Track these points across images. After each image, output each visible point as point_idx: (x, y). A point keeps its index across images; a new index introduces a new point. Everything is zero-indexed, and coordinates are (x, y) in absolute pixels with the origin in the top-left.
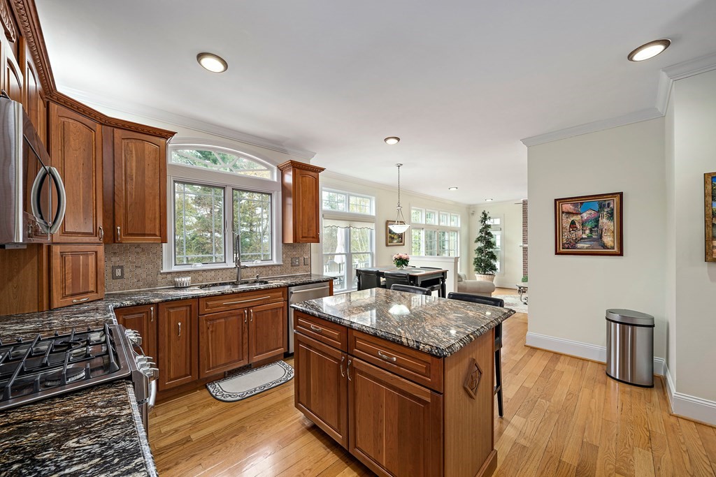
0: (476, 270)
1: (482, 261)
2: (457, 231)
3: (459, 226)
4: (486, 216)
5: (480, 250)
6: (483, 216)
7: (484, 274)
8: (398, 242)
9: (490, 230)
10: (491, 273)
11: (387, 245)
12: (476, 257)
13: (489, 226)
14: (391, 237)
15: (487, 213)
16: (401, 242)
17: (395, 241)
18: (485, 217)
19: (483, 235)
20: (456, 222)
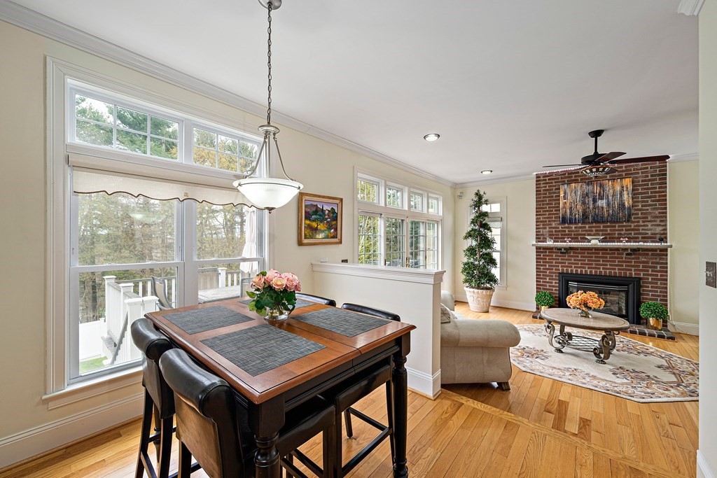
0: (466, 281)
1: (475, 267)
2: (437, 222)
3: (441, 214)
4: (480, 197)
5: (471, 251)
6: (476, 199)
7: (478, 288)
8: (327, 237)
9: (487, 220)
10: (488, 285)
11: (300, 243)
12: (465, 260)
13: (485, 214)
14: (309, 227)
15: (482, 193)
16: (335, 237)
17: (321, 236)
18: (479, 200)
19: (477, 227)
20: (436, 208)
